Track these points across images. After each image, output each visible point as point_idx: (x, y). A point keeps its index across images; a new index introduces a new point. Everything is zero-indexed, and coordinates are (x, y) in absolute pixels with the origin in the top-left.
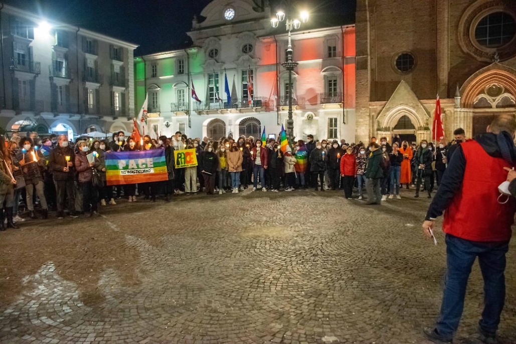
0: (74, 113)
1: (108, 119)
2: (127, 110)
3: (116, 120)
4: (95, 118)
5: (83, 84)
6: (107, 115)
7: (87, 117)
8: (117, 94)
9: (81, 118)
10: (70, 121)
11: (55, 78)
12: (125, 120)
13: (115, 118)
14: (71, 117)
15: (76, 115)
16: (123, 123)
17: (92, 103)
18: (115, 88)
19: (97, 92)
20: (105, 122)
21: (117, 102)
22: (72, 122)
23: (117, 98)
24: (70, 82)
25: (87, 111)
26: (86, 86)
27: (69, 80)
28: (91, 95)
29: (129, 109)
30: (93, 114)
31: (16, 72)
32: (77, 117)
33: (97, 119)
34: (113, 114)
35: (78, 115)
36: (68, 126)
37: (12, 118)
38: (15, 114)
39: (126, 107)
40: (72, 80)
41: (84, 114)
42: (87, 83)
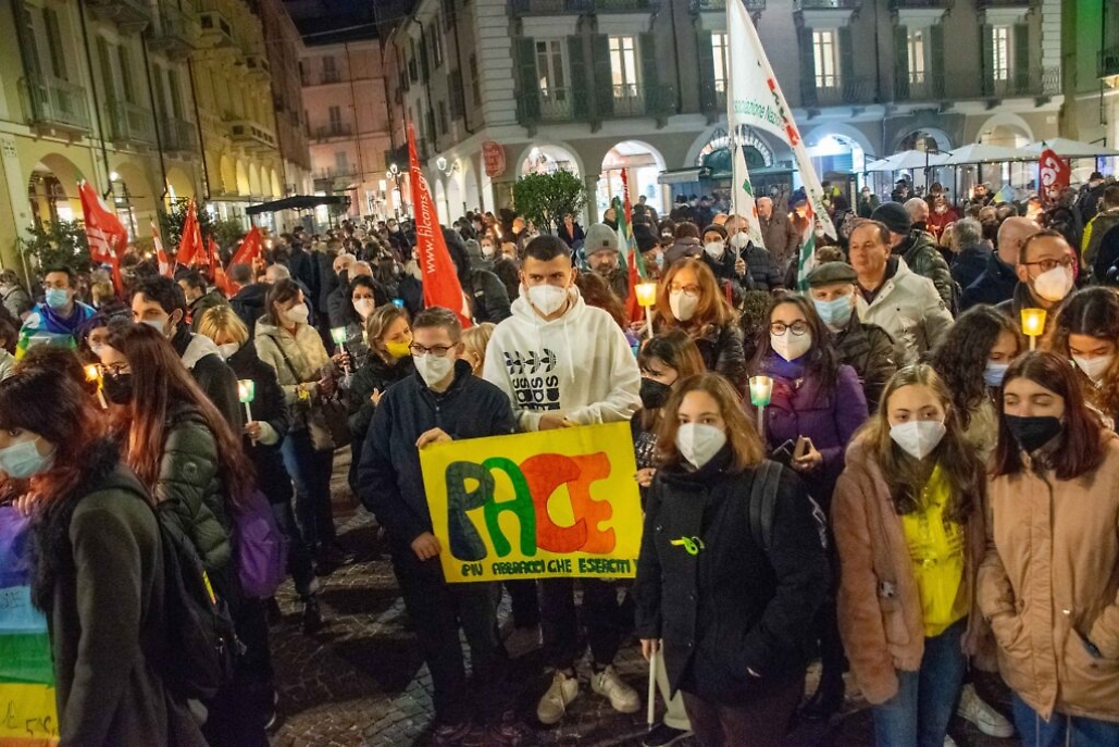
0: (866, 103)
1: (971, 108)
2: (1032, 74)
3: (997, 109)
4: (930, 110)
5: (892, 17)
6: (966, 96)
7: (903, 109)
8: (1003, 33)
9: (886, 115)
10: (855, 125)
11: (806, 14)
12: (1027, 105)
13: (992, 104)
14: (855, 113)
15: (868, 108)
16: (1019, 114)
17: (920, 67)
18: (992, 14)
19: (936, 36)
20: (962, 117)
21: (1003, 55)
22: (861, 126)
23: (1003, 44)
24: (852, 18)
25: (903, 92)
26: (901, 23)
27: (848, 13)
28: (919, 46)
29: (1041, 72)
30: (922, 100)
31: (704, 16)
32: (874, 113)
33: (933, 112)
34: (987, 92)
35: (877, 106)
36: (847, 139)
37: (698, 134)
38: (705, 122)
39: (1032, 65)
40: (857, 10)
41: (891, 104)
42: (903, 12)
